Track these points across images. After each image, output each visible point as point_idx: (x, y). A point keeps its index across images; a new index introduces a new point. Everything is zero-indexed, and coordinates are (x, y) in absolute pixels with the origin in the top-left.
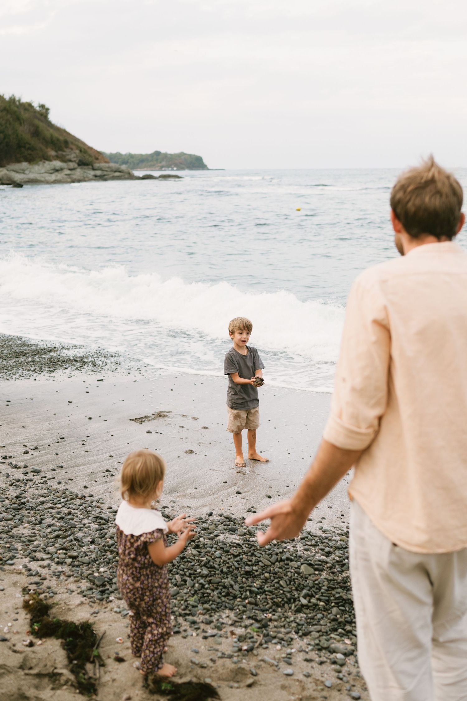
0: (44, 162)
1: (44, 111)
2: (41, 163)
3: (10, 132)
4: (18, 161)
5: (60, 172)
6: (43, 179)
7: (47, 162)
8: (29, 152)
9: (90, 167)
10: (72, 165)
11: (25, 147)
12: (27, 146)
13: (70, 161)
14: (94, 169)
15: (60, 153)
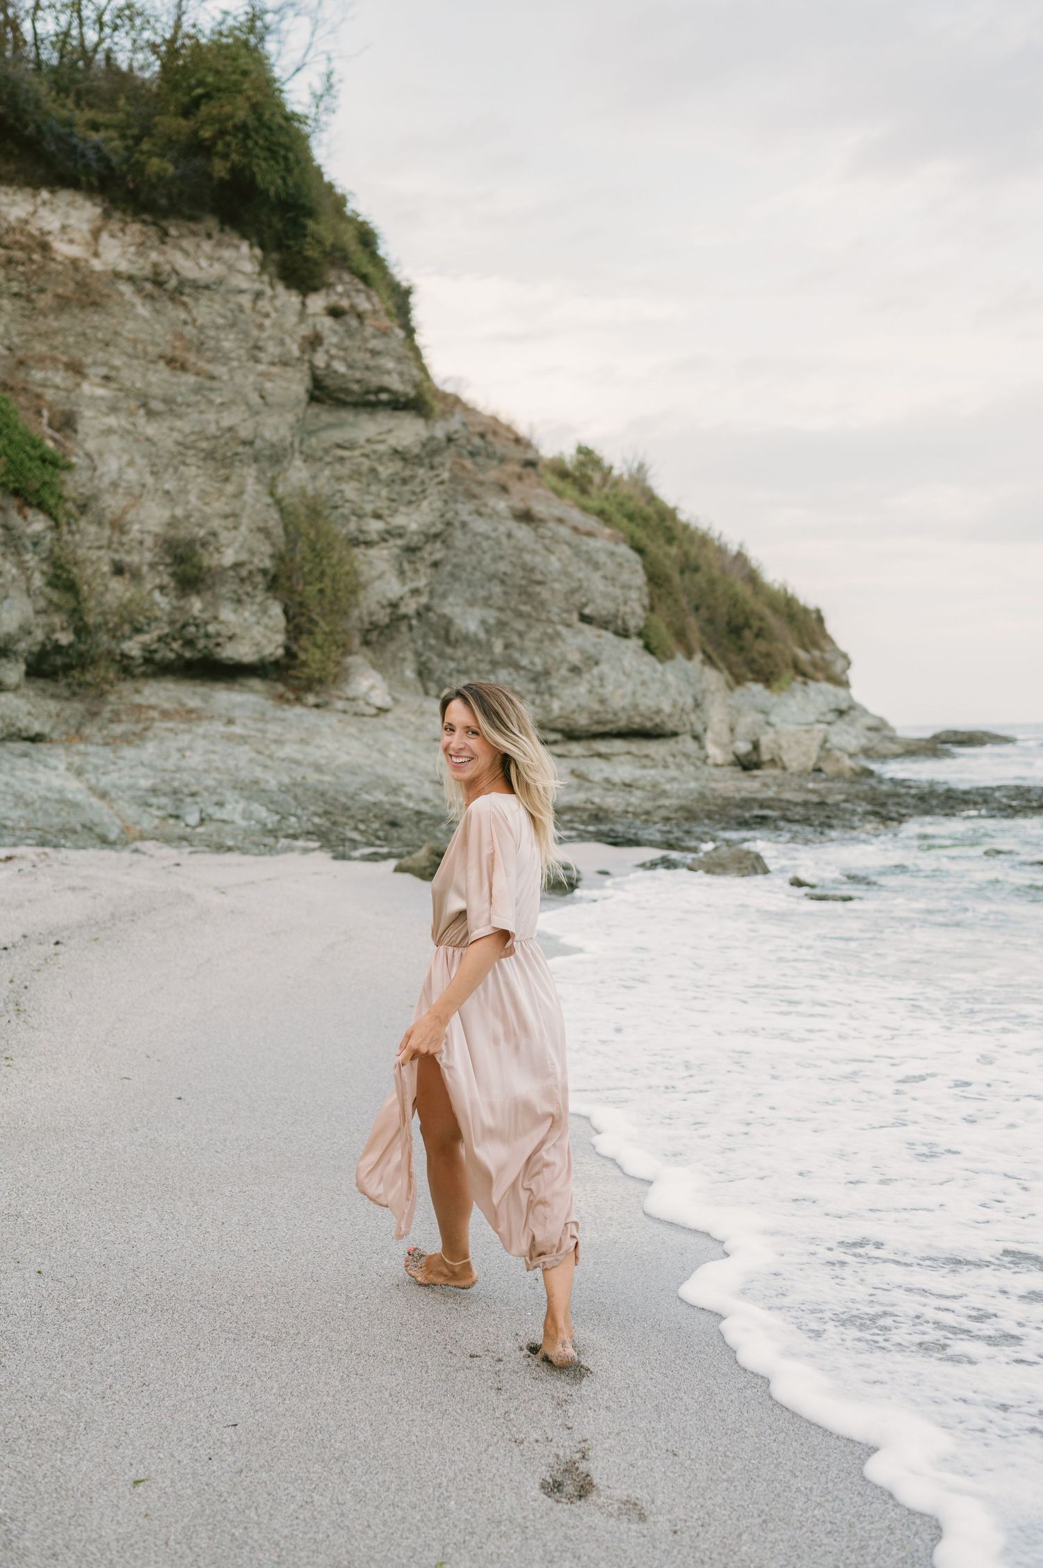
0: (805, 683)
2: (797, 684)
5: (847, 718)
7: (811, 683)
8: (761, 646)
11: (747, 625)
12: (756, 624)
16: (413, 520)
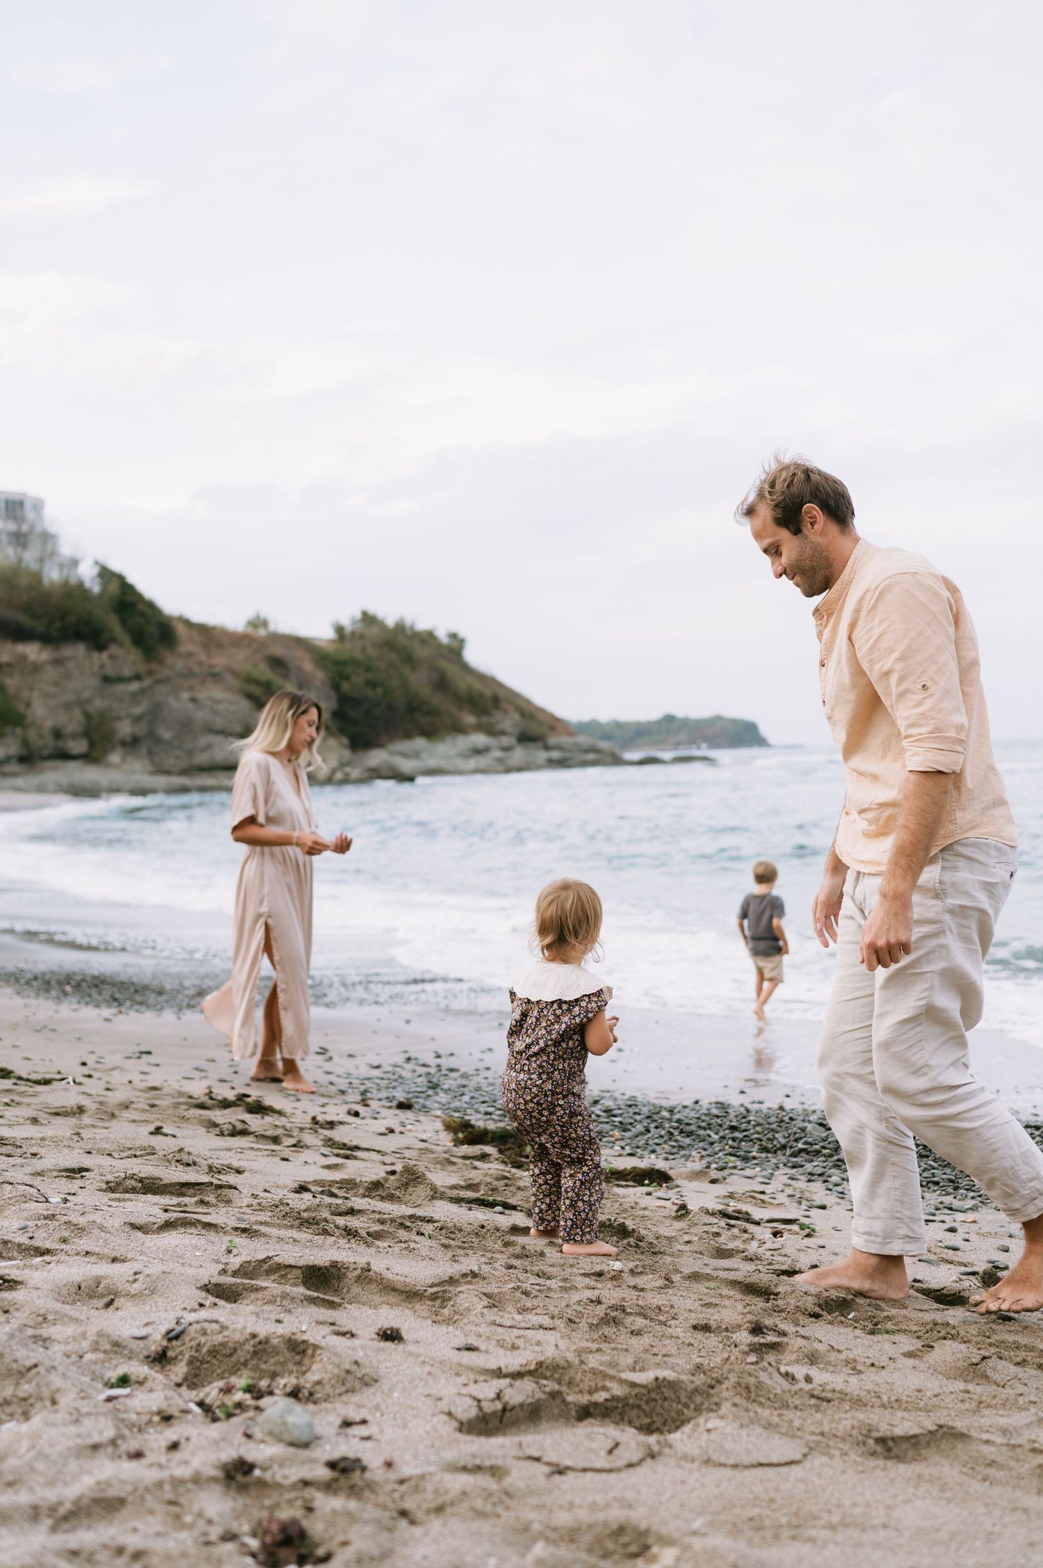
0: (455, 737)
1: (455, 644)
2: (449, 739)
3: (394, 683)
4: (408, 735)
5: (483, 754)
6: (451, 768)
7: (461, 737)
8: (428, 718)
9: (540, 744)
10: (506, 741)
11: (420, 710)
12: (425, 708)
13: (503, 733)
14: (547, 748)
15: (485, 719)
16: (137, 710)
